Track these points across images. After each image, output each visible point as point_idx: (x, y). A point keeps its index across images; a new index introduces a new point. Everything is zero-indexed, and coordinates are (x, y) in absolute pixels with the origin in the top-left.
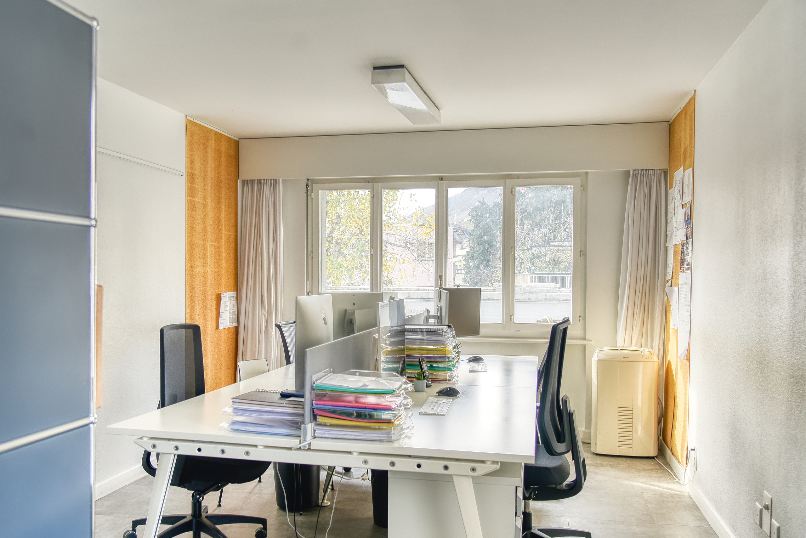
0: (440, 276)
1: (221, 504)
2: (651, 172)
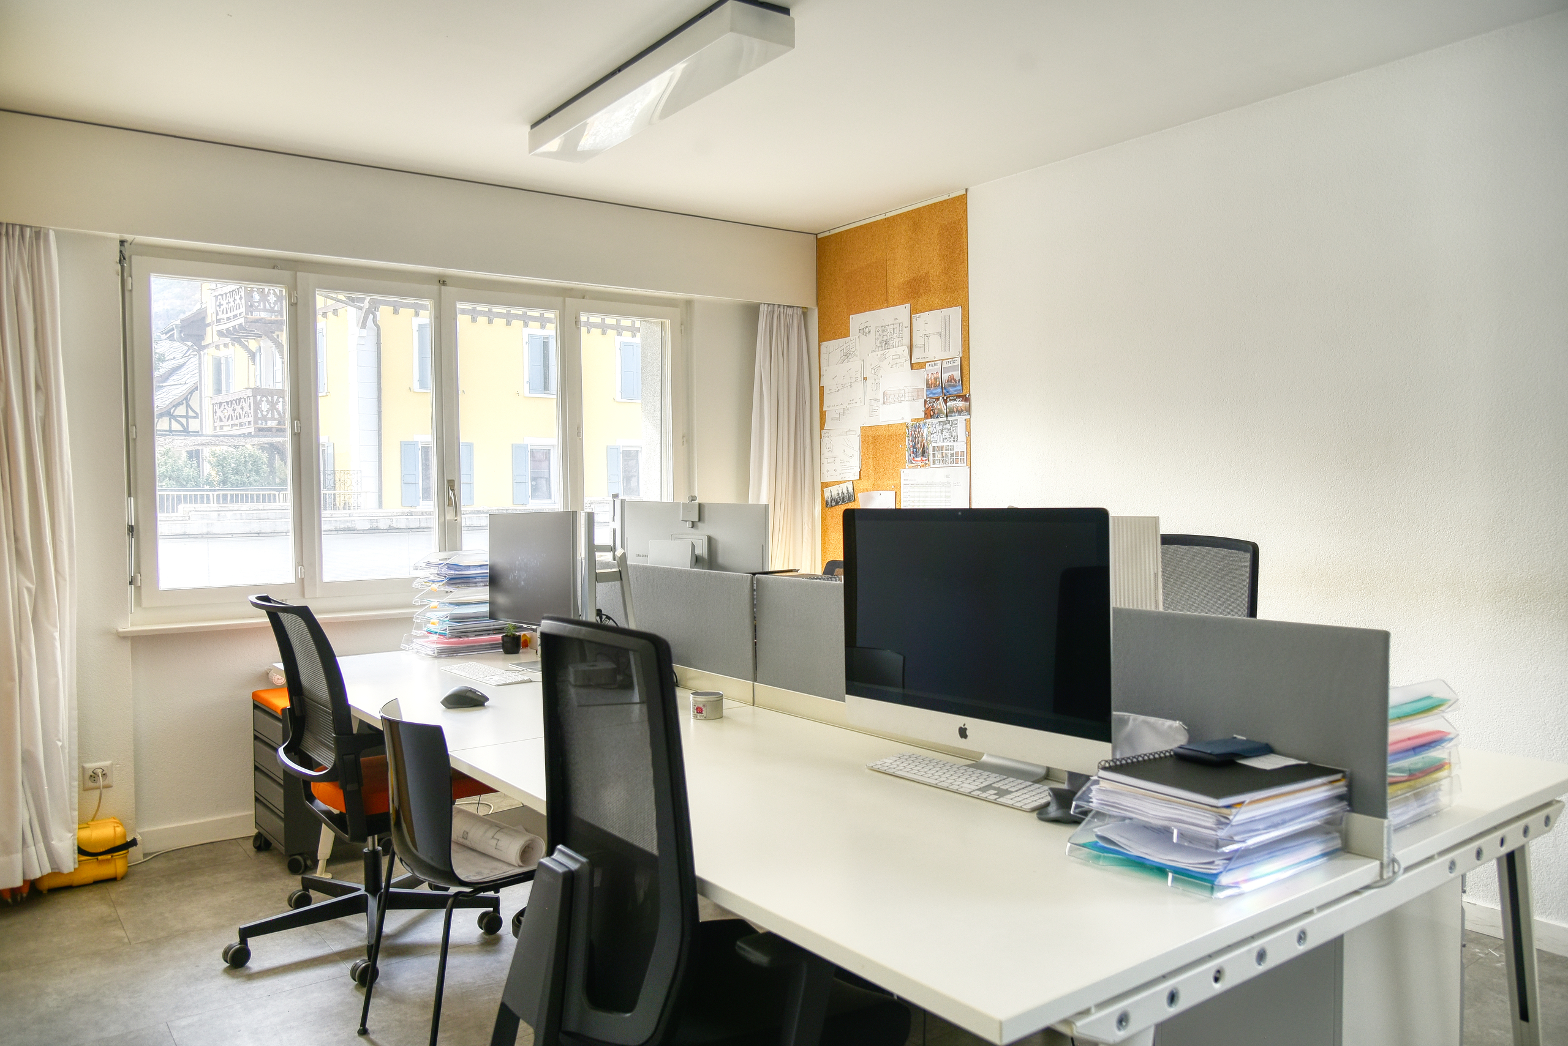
0: (450, 480)
1: (367, 1026)
2: (790, 311)
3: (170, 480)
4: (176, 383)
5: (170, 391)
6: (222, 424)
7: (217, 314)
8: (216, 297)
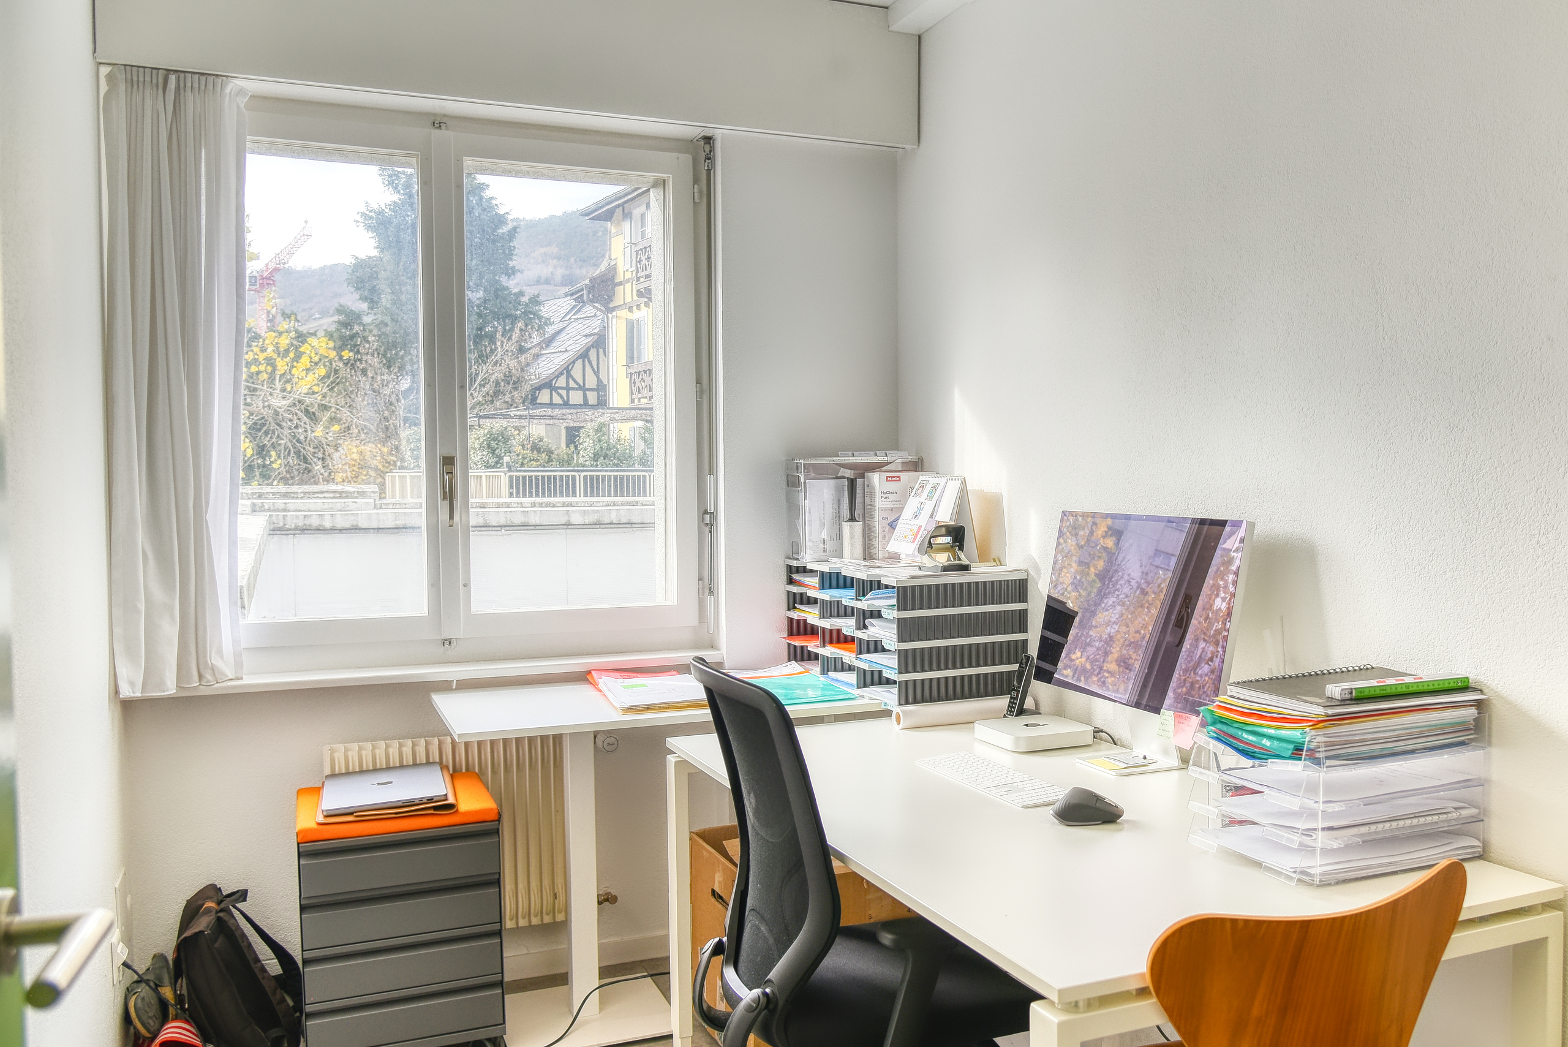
3: (604, 459)
4: (557, 350)
5: (552, 359)
6: (640, 395)
7: (638, 272)
8: (637, 252)
